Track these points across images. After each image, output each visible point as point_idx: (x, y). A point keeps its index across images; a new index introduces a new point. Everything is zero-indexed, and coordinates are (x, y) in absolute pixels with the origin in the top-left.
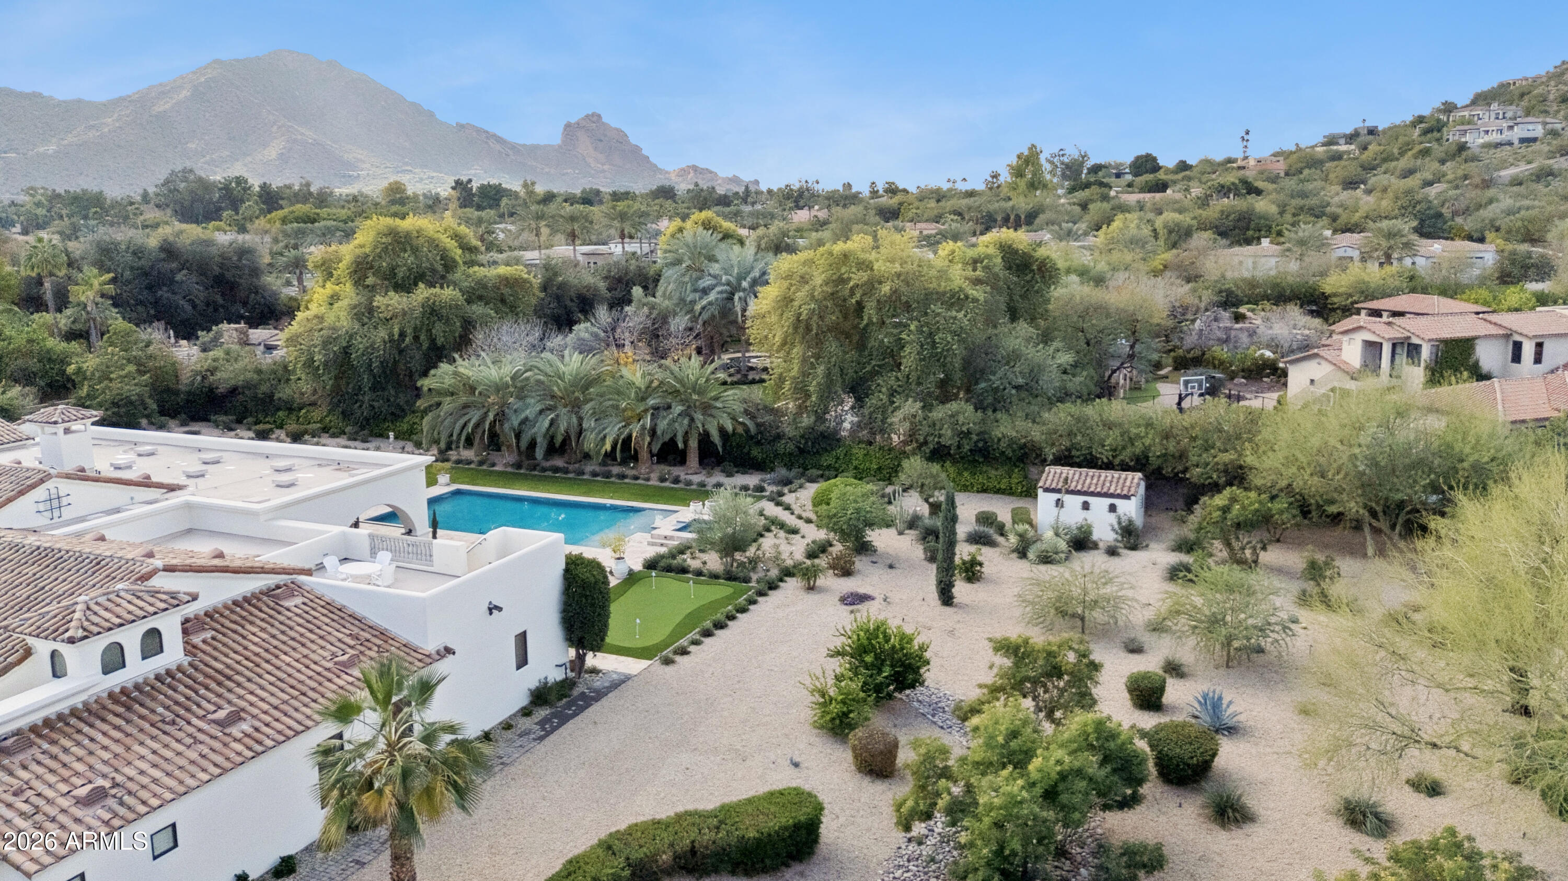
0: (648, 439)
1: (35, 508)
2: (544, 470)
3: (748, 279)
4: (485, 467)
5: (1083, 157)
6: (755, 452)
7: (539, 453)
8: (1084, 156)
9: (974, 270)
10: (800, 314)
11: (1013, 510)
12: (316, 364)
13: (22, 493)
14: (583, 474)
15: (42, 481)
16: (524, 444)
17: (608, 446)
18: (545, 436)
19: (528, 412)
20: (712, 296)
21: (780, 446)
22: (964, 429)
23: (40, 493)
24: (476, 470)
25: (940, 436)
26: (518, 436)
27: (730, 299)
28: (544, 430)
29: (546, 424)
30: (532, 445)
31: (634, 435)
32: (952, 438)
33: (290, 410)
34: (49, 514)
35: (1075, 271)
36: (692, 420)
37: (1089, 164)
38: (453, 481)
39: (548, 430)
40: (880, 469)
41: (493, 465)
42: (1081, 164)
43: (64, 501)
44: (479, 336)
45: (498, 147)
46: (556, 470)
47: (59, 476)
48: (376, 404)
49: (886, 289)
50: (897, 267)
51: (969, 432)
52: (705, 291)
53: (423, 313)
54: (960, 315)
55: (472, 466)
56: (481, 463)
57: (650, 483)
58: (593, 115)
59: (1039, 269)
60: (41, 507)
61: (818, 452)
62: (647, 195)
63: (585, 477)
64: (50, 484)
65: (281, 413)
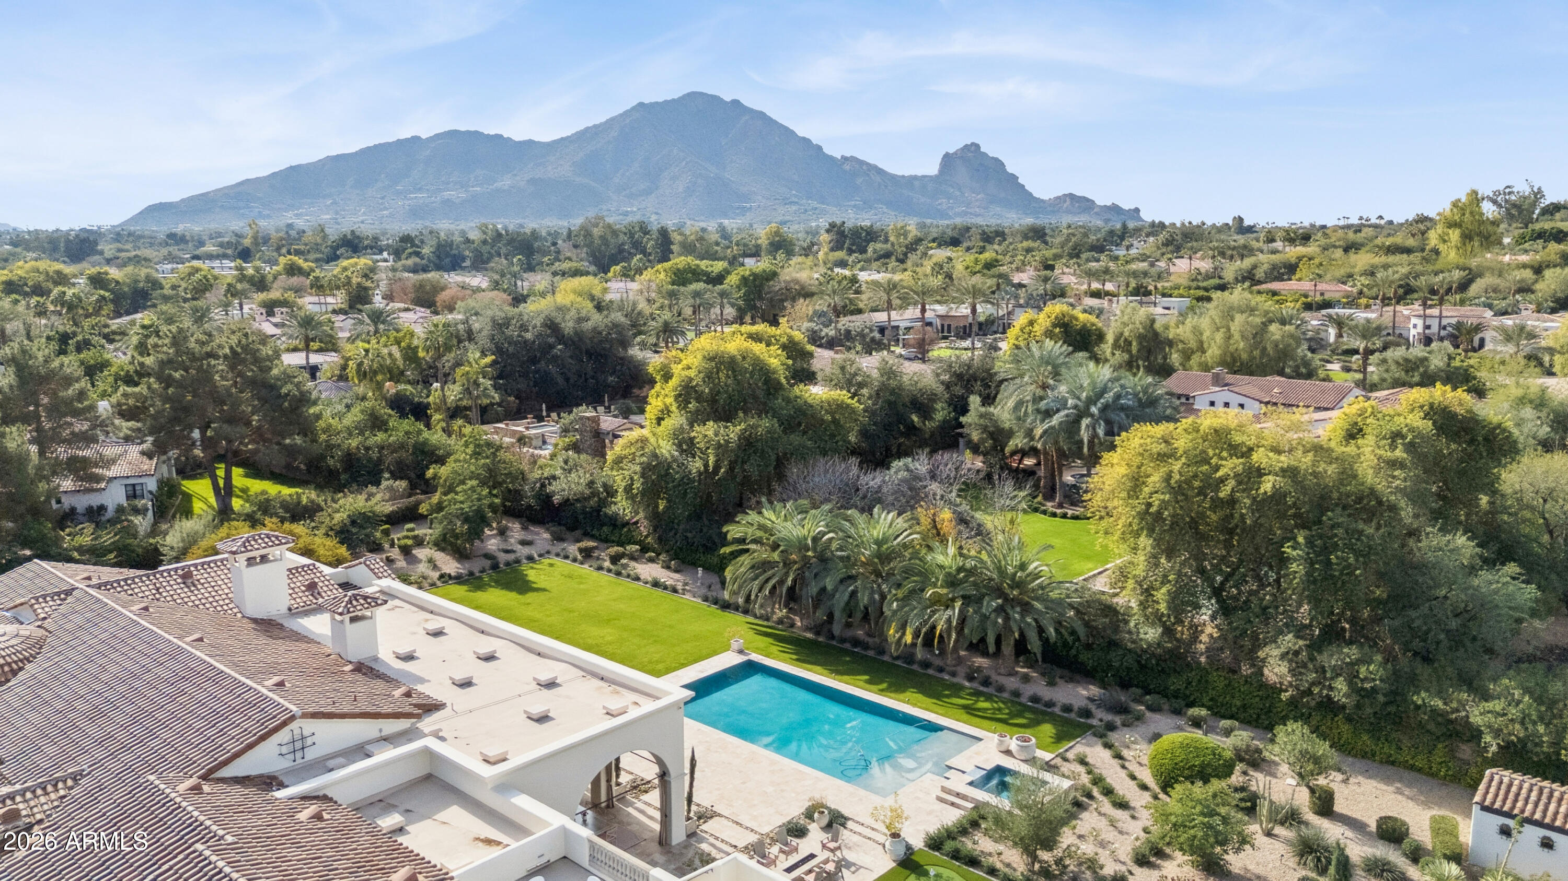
0: (954, 636)
1: (277, 750)
2: (843, 640)
3: (1099, 405)
4: (783, 627)
5: (1535, 194)
6: (1084, 657)
7: (837, 628)
8: (1538, 194)
9: (1393, 447)
10: (1149, 505)
11: (1433, 819)
12: (635, 491)
13: (263, 738)
14: (884, 653)
15: (284, 724)
17: (908, 637)
18: (843, 610)
20: (1056, 420)
21: (1115, 658)
22: (1367, 685)
23: (283, 736)
25: (1331, 688)
27: (1077, 421)
28: (842, 603)
29: (846, 597)
31: (939, 628)
32: (1346, 695)
33: (615, 526)
34: (291, 756)
35: (1531, 402)
36: (1007, 618)
37: (1545, 202)
39: (848, 603)
40: (1244, 707)
41: (792, 624)
42: (1534, 204)
43: (309, 741)
44: (794, 471)
45: (878, 179)
46: (856, 643)
47: (305, 716)
48: (689, 535)
49: (1267, 485)
50: (1284, 460)
51: (1374, 690)
52: (1048, 414)
53: (739, 447)
54: (1370, 531)
55: (771, 623)
56: (780, 621)
58: (973, 144)
59: (1486, 439)
60: (284, 750)
61: (1163, 671)
62: (1018, 231)
63: (886, 658)
64: (294, 725)
65: (605, 529)
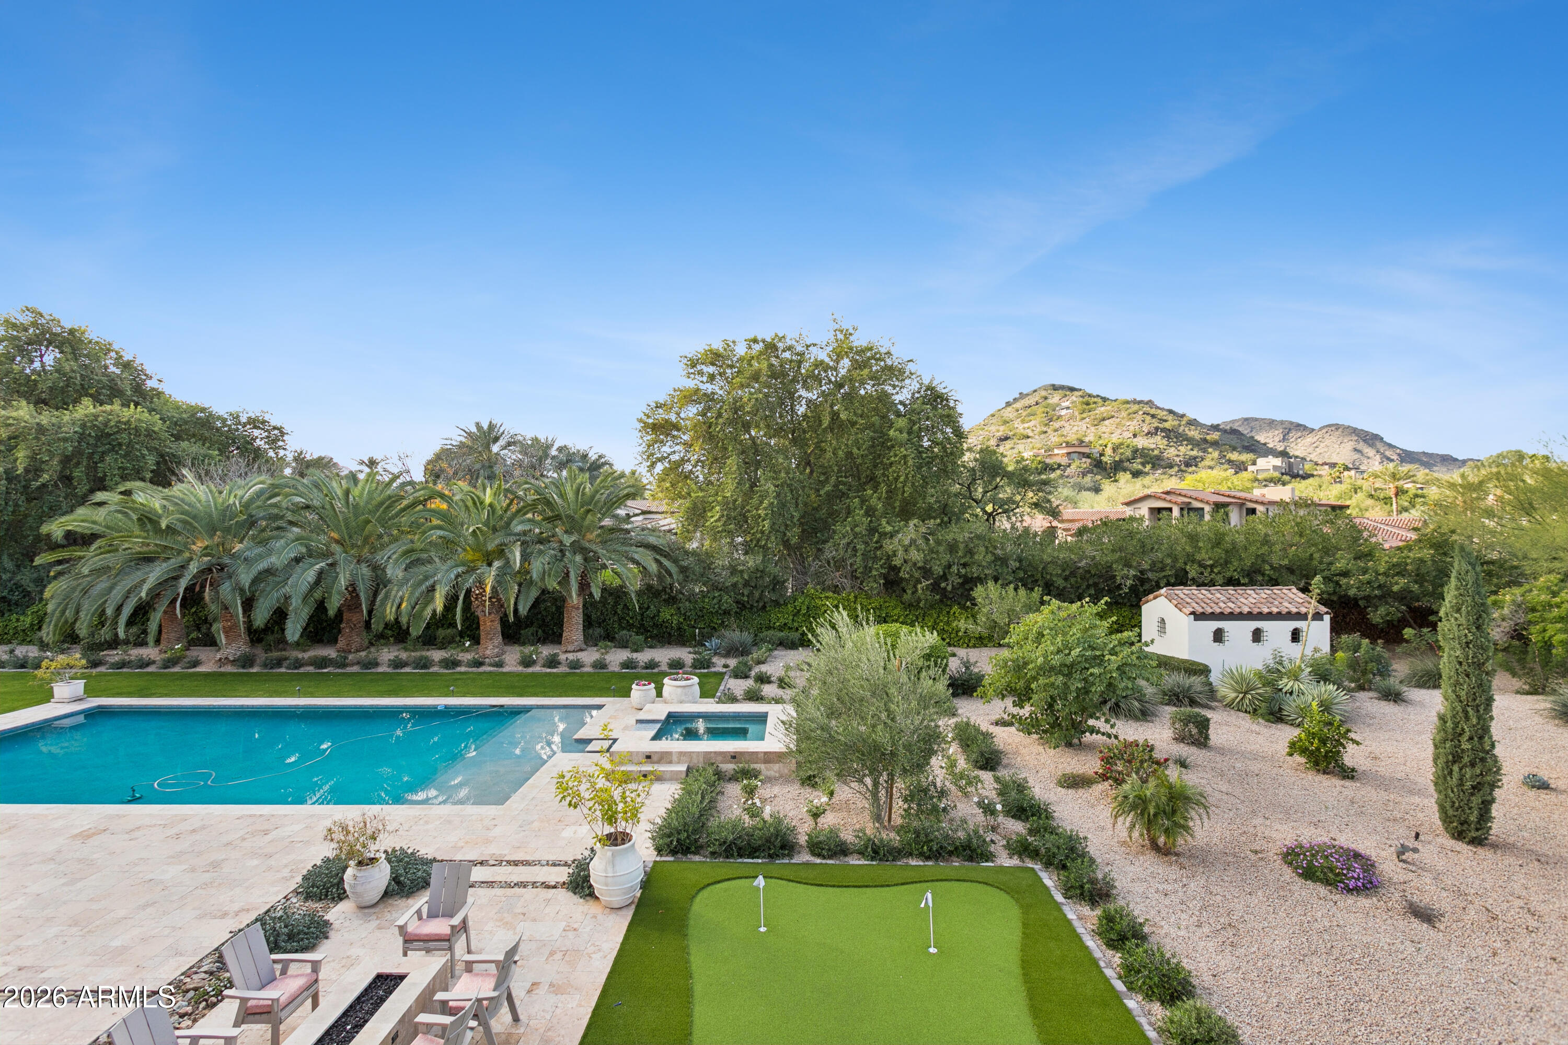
2: (298, 664)
4: (177, 669)
7: (293, 630)
14: (377, 664)
16: (261, 616)
17: (439, 604)
18: (305, 598)
19: (273, 559)
24: (161, 675)
26: (248, 604)
28: (304, 587)
30: (280, 615)
38: (90, 691)
39: (312, 588)
41: (196, 663)
46: (322, 663)
55: (151, 669)
56: (169, 663)
57: (506, 669)
63: (380, 670)
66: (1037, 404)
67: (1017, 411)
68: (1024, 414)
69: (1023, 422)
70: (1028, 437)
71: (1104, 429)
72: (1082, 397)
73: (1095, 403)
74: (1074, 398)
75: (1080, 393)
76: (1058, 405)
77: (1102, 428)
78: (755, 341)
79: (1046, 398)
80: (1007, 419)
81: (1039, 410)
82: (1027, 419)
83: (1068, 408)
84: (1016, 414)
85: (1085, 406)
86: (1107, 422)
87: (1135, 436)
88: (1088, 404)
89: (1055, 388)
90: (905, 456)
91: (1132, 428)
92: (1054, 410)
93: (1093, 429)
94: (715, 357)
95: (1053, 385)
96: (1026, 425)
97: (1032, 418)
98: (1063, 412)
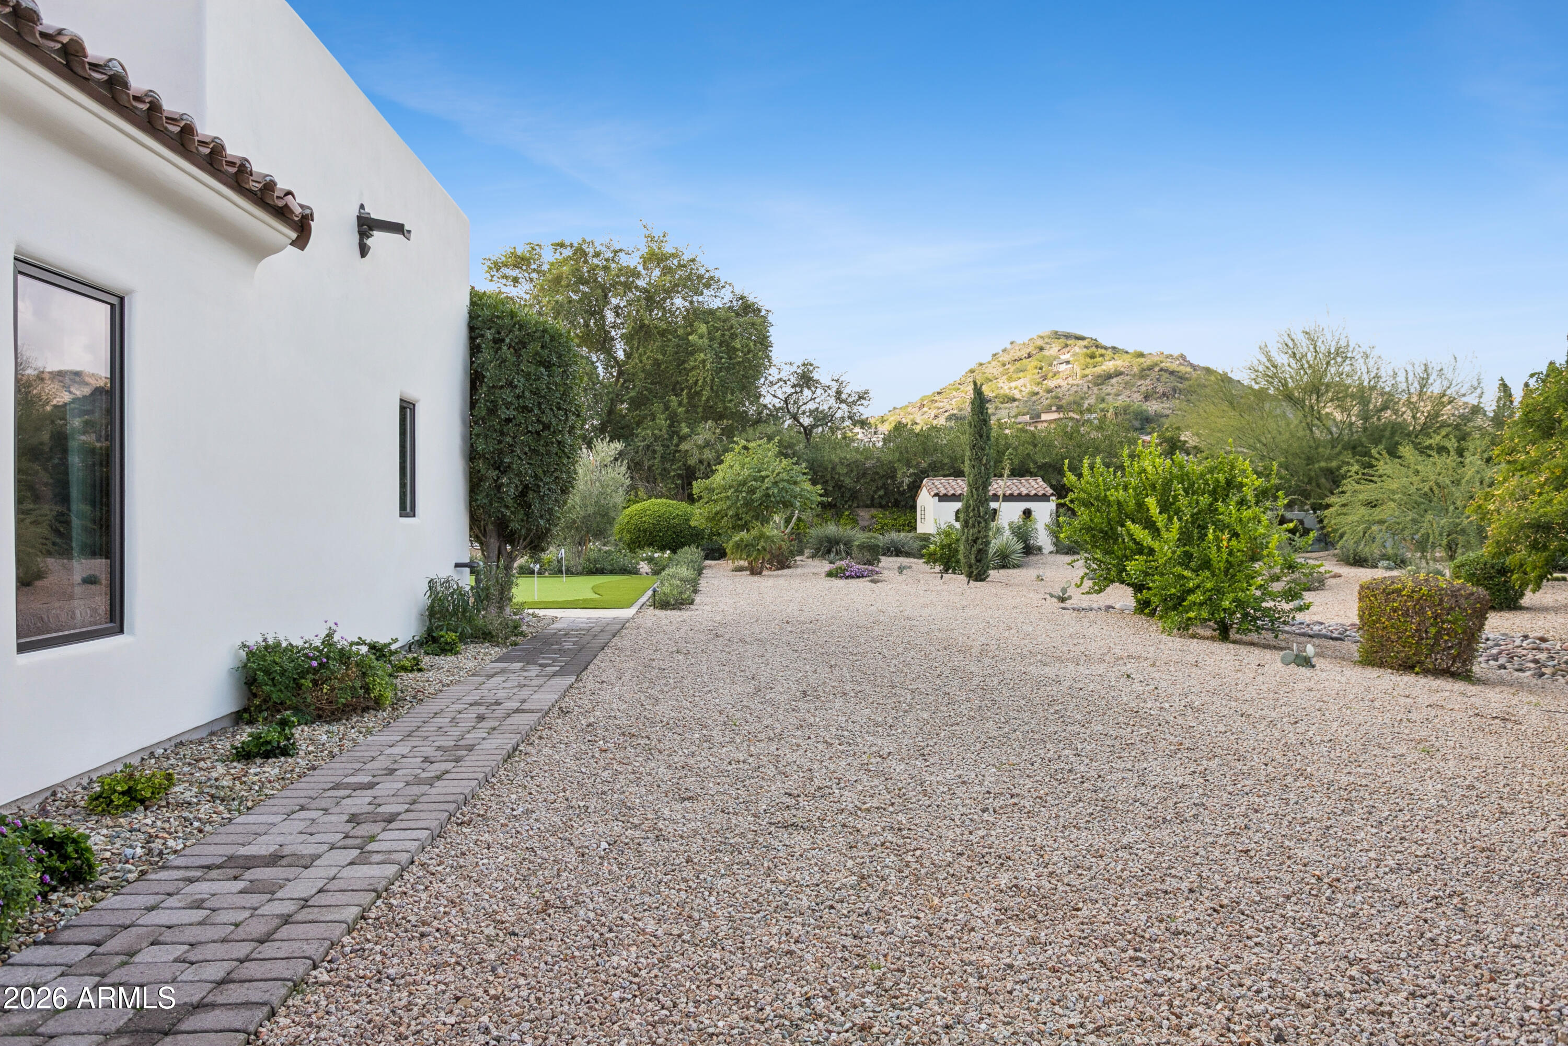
66: (1029, 356)
67: (1004, 365)
68: (1011, 370)
69: (1010, 380)
70: (1014, 400)
71: (1109, 389)
72: (1086, 347)
73: (1102, 355)
74: (1077, 349)
75: (1085, 343)
76: (1055, 358)
77: (1107, 389)
78: (562, 245)
79: (1041, 349)
80: (990, 376)
81: (1032, 364)
82: (1015, 376)
83: (1068, 362)
84: (1001, 369)
85: (1088, 360)
86: (1114, 381)
87: (1147, 398)
88: (1092, 357)
89: (1057, 335)
90: (704, 361)
91: (1143, 389)
92: (1051, 365)
93: (1095, 389)
94: (520, 261)
95: (1056, 333)
96: (1013, 384)
97: (1021, 375)
98: (1063, 367)
